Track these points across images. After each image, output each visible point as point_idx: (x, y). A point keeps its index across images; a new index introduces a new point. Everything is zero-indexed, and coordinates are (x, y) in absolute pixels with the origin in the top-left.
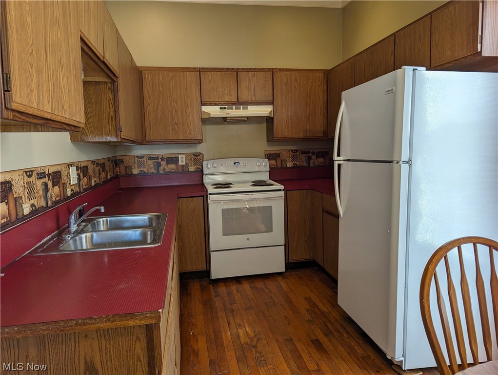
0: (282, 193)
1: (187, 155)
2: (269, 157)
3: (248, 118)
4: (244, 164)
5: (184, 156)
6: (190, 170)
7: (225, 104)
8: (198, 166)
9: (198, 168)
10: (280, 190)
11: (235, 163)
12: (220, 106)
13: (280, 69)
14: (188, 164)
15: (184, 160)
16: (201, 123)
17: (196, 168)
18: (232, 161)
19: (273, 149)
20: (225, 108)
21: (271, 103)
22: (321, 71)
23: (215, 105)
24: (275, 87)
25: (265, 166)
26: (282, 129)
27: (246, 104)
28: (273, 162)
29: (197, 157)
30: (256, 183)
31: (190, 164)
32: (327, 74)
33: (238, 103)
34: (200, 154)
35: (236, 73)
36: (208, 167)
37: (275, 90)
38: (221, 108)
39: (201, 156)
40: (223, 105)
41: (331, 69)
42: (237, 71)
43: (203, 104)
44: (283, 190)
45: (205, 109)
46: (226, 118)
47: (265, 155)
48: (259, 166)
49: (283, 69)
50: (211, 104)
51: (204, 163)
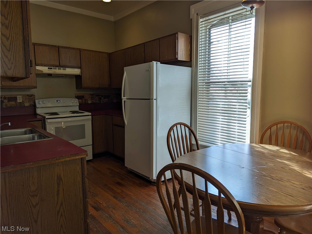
0: (90, 117)
1: (23, 95)
2: (78, 97)
3: (65, 75)
4: (64, 102)
5: (21, 96)
6: (25, 105)
7: (51, 66)
8: (31, 103)
9: (31, 104)
10: (89, 115)
11: (57, 101)
12: (48, 67)
13: (84, 50)
14: (24, 101)
15: (21, 99)
16: (35, 76)
17: (30, 104)
18: (55, 100)
19: (80, 93)
20: (51, 68)
21: (80, 68)
22: (106, 53)
23: (45, 66)
24: (81, 59)
25: (76, 103)
26: (86, 82)
27: (65, 67)
28: (80, 100)
29: (30, 97)
30: (74, 112)
31: (25, 102)
32: (110, 55)
33: (60, 66)
34: (32, 95)
35: (58, 49)
36: (39, 104)
37: (82, 61)
38: (49, 68)
39: (33, 96)
40: (50, 66)
41: (112, 53)
42: (59, 47)
43: (36, 65)
44: (91, 115)
45: (38, 68)
46: (52, 74)
47: (75, 96)
48: (73, 102)
49: (86, 50)
50: (42, 65)
51: (37, 101)
